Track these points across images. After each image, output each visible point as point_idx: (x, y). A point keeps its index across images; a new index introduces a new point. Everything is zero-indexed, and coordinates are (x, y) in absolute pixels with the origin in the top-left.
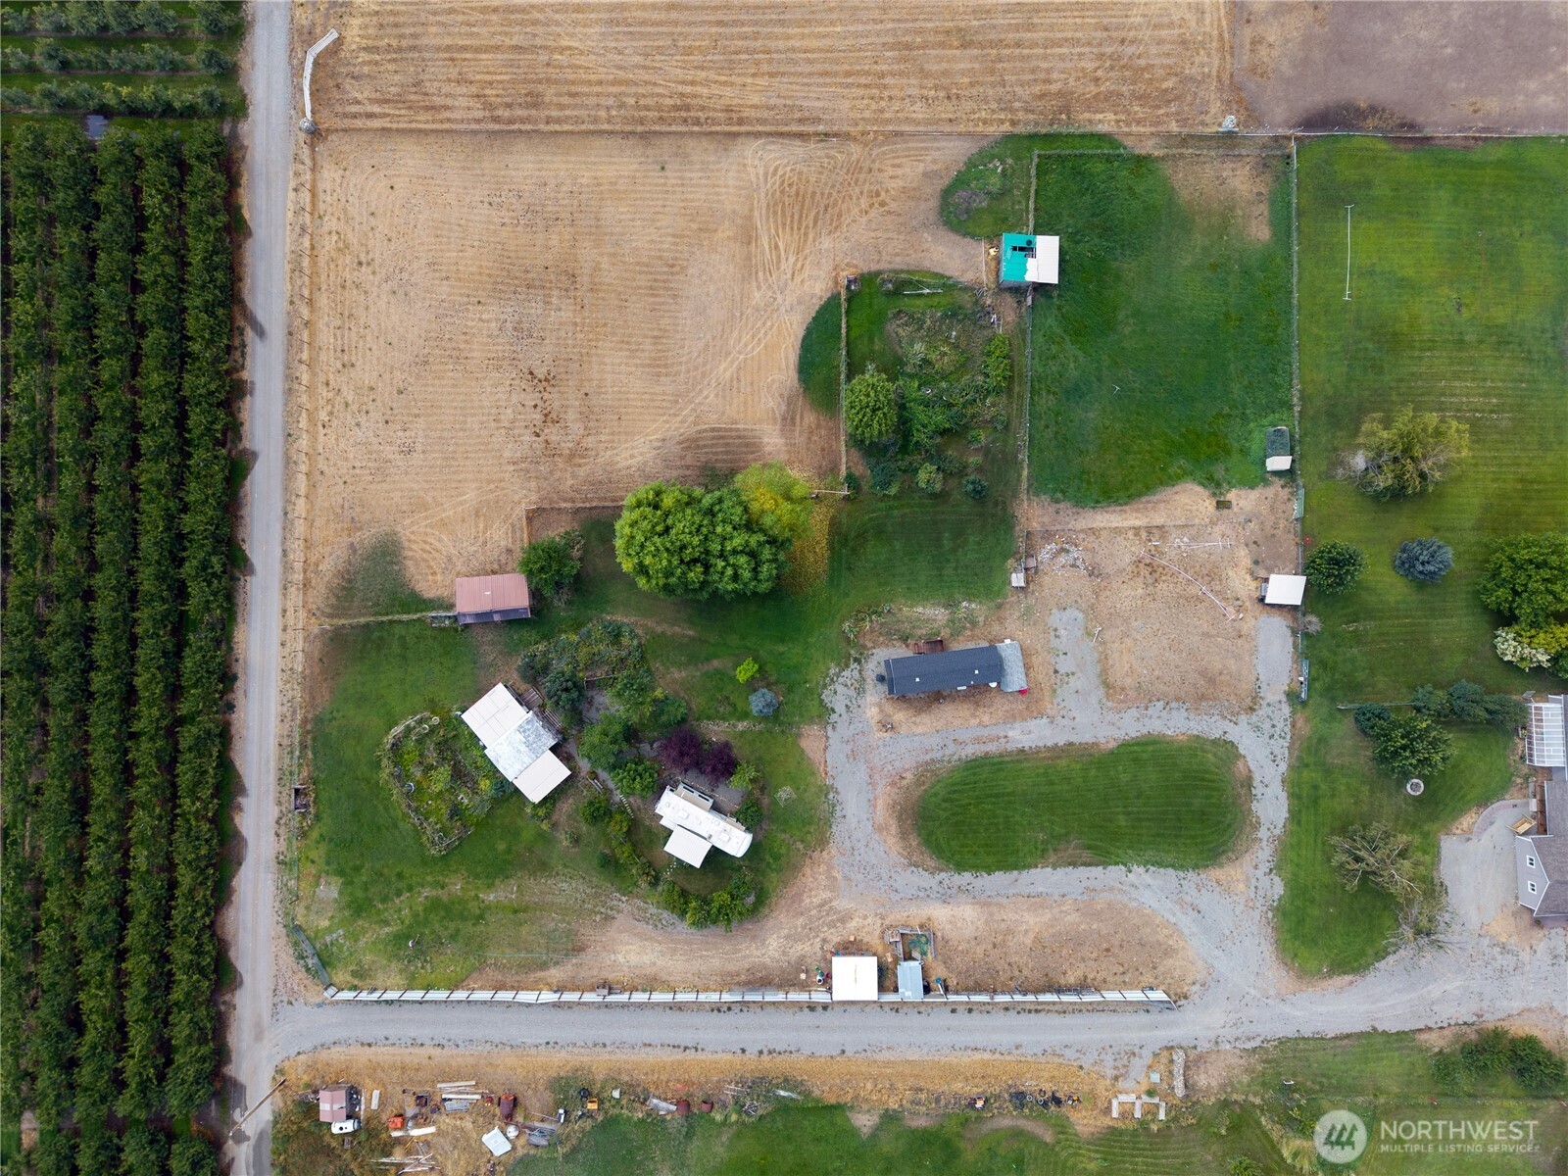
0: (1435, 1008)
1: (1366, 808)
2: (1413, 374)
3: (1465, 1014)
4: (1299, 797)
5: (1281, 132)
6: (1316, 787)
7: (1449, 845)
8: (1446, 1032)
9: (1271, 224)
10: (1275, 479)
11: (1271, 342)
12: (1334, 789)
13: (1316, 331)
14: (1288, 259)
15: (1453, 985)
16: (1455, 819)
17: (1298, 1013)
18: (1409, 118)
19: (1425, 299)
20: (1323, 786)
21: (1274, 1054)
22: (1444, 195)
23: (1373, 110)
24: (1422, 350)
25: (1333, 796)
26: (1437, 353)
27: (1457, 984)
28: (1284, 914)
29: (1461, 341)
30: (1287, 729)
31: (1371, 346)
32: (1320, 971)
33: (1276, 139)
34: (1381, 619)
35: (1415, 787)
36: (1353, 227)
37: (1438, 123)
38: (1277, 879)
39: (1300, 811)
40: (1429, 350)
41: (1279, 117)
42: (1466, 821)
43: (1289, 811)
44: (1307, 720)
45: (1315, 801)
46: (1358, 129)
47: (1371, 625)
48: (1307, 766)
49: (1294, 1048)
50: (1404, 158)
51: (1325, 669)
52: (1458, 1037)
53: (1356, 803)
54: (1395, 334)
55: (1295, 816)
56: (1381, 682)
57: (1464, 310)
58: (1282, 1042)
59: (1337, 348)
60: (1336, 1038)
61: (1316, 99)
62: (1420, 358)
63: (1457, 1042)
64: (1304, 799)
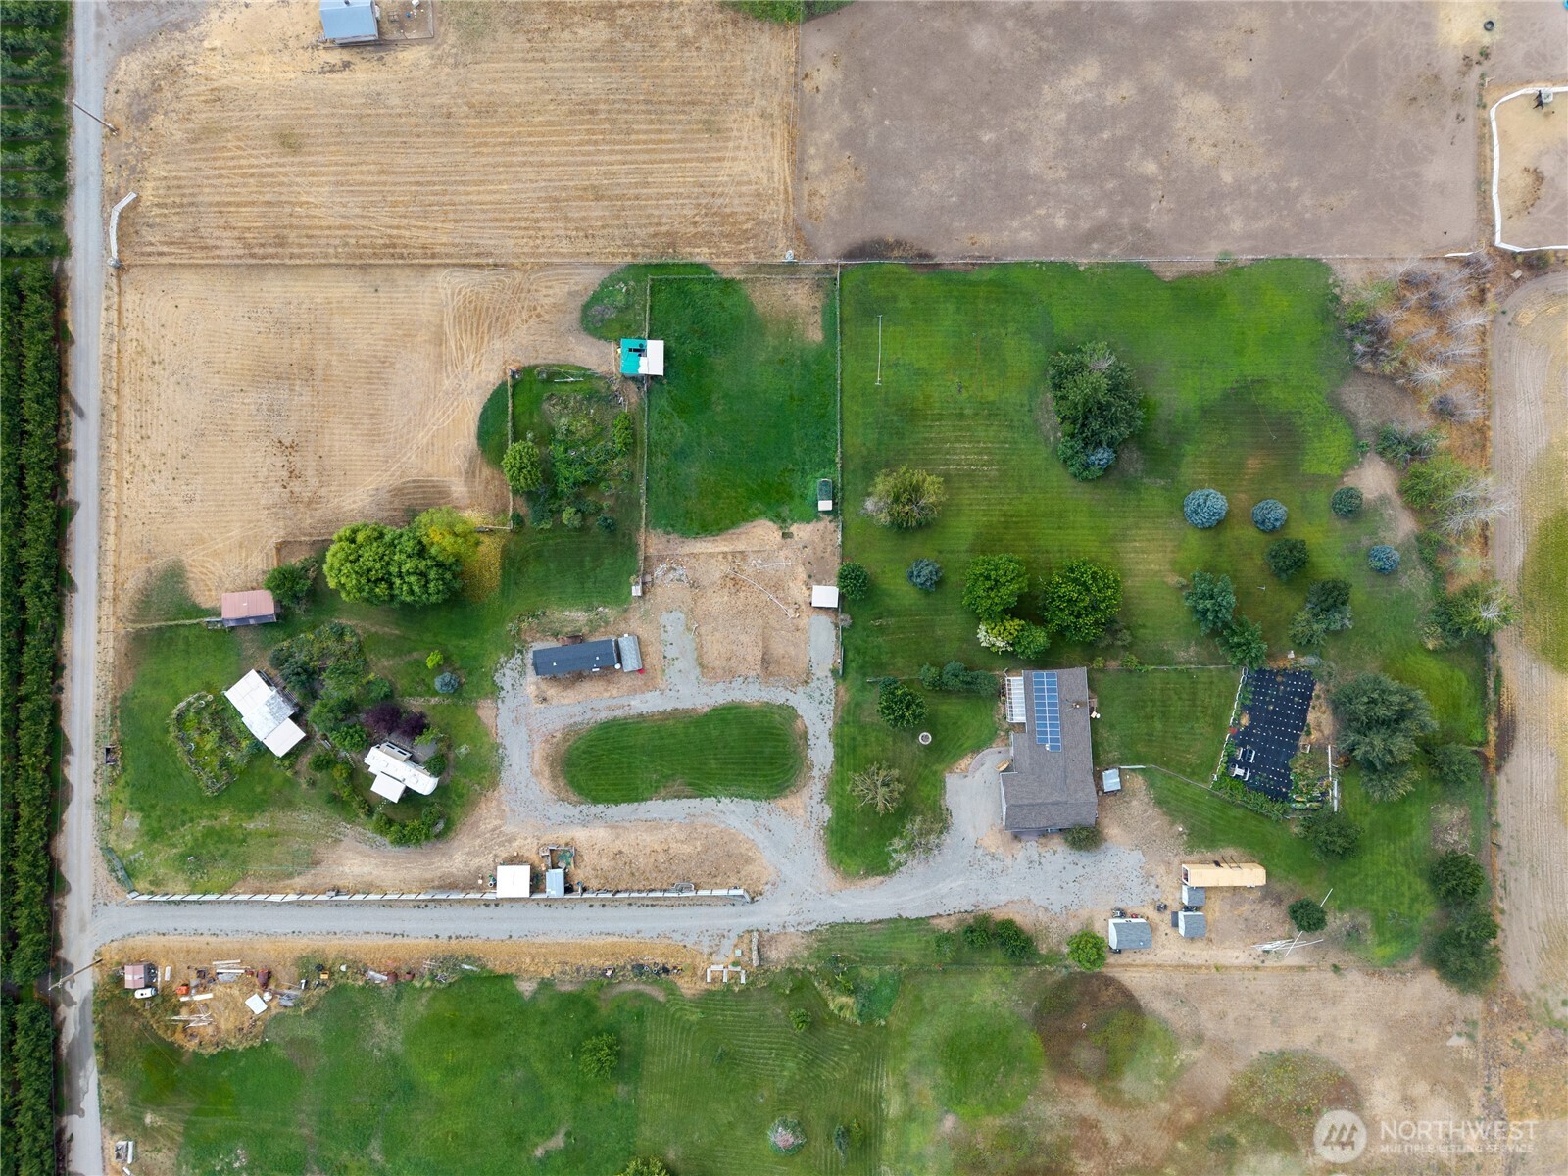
0: (944, 901)
1: (890, 754)
2: (925, 439)
3: (964, 904)
4: (842, 747)
5: (830, 261)
6: (854, 739)
7: (952, 781)
8: (952, 918)
9: (824, 329)
10: (825, 516)
11: (823, 416)
12: (866, 740)
13: (855, 408)
14: (834, 355)
15: (957, 884)
16: (956, 761)
17: (843, 905)
18: (925, 248)
19: (935, 383)
20: (859, 738)
21: (827, 935)
22: (951, 307)
23: (898, 244)
24: (932, 421)
25: (866, 745)
26: (943, 423)
27: (960, 882)
28: (832, 832)
29: (962, 414)
30: (832, 697)
31: (895, 419)
32: (858, 873)
33: (827, 266)
34: (899, 616)
35: (925, 738)
36: (883, 331)
37: (946, 253)
38: (827, 807)
39: (842, 757)
40: (939, 420)
41: (829, 251)
42: (964, 763)
43: (835, 756)
44: (847, 690)
45: (854, 749)
46: (887, 258)
47: (892, 621)
48: (847, 723)
49: (840, 930)
50: (921, 280)
51: (859, 653)
52: (961, 922)
53: (883, 750)
54: (913, 409)
55: (839, 760)
56: (899, 662)
57: (964, 391)
58: (832, 926)
59: (870, 420)
60: (872, 923)
61: (857, 236)
62: (931, 427)
63: (960, 925)
64: (847, 749)
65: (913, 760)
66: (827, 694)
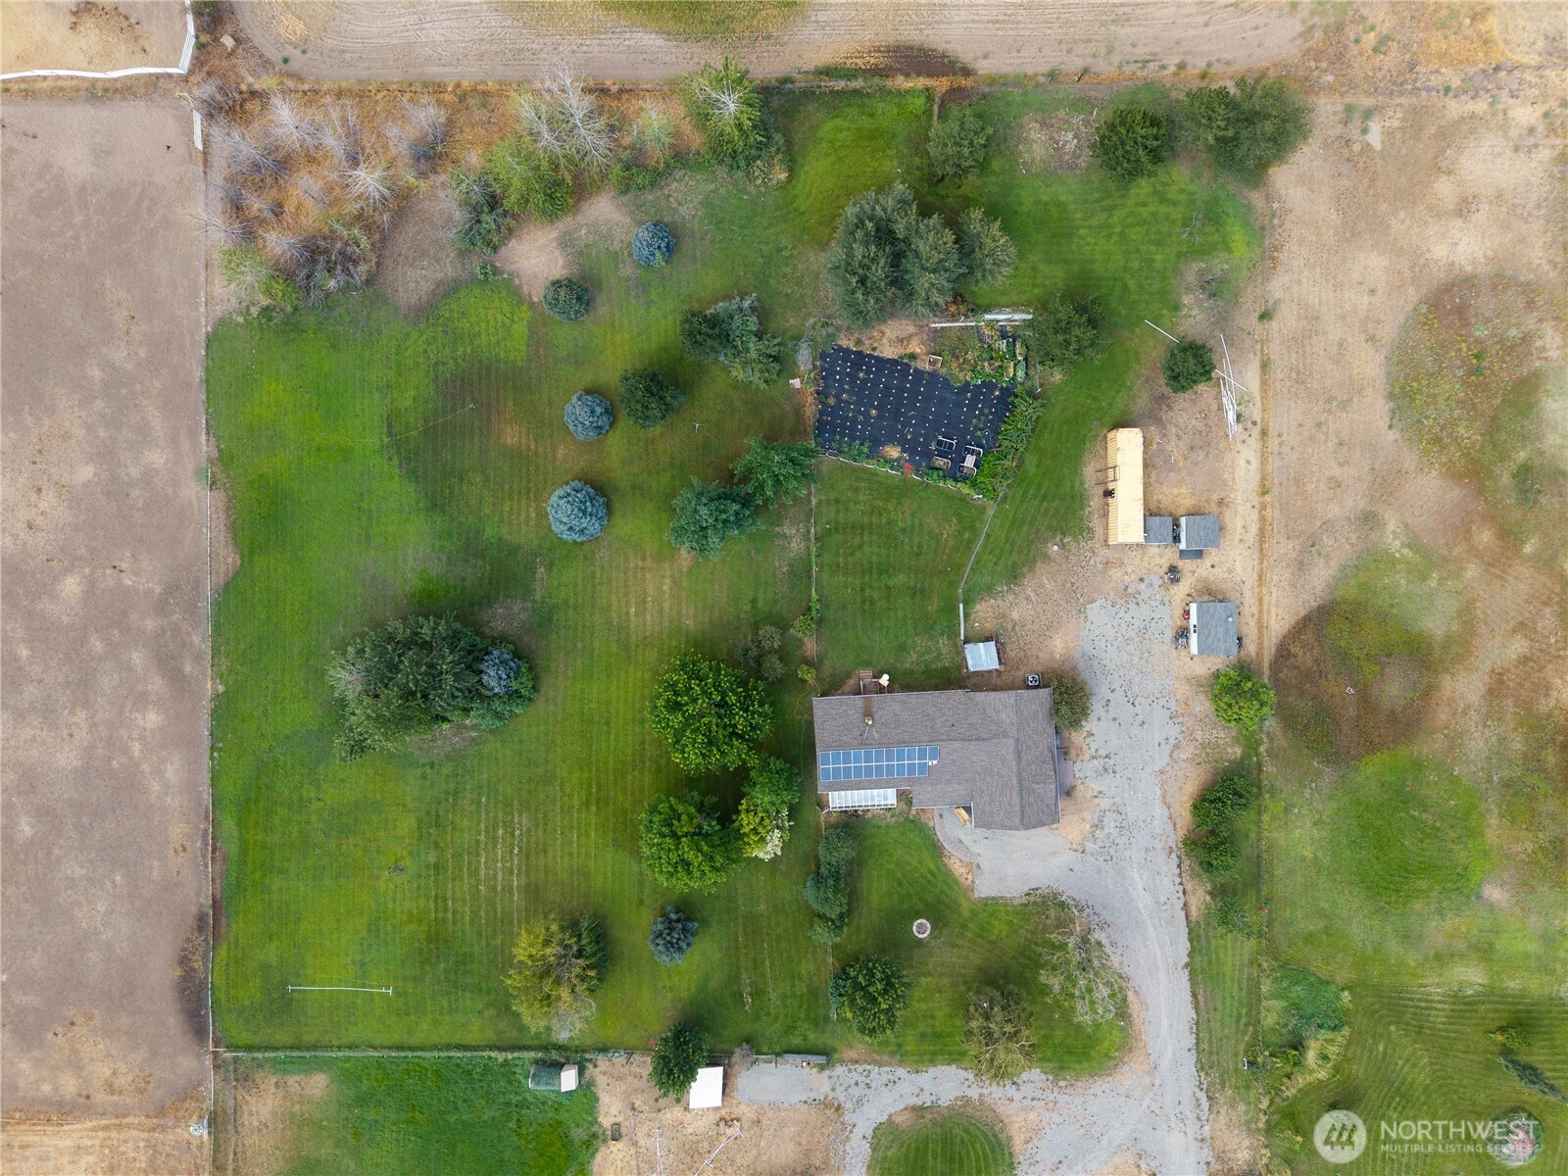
0: (1163, 900)
1: (945, 981)
2: (472, 921)
3: (1168, 867)
4: (934, 1054)
5: (208, 1061)
6: (923, 1036)
7: (985, 887)
8: (1189, 888)
9: (308, 1072)
10: (587, 1073)
11: (437, 1072)
12: (925, 1017)
13: (425, 1026)
14: (347, 1059)
15: (1138, 880)
16: (956, 881)
17: (1170, 1051)
19: (391, 906)
20: (922, 1027)
21: (1215, 1074)
22: (277, 883)
23: (184, 960)
24: (446, 910)
25: (932, 1017)
26: (449, 894)
28: (1061, 1068)
29: (436, 866)
30: (860, 1068)
31: (442, 966)
32: (1123, 1029)
33: (216, 1067)
34: (738, 967)
35: (921, 929)
36: (313, 983)
37: (196, 890)
38: (1025, 1076)
39: (950, 1053)
40: (445, 900)
41: (192, 1064)
42: (958, 869)
43: (949, 1064)
44: (850, 1046)
45: (938, 1036)
46: (206, 978)
47: (745, 978)
48: (899, 1045)
49: (1207, 1056)
50: (237, 928)
51: (795, 1028)
53: (940, 991)
54: (429, 939)
55: (955, 1058)
56: (807, 967)
57: (402, 864)
58: (1201, 1067)
59: (445, 1003)
60: (1196, 1009)
61: (173, 1023)
62: (455, 912)
64: (937, 1049)
65: (954, 945)
66: (855, 1076)
